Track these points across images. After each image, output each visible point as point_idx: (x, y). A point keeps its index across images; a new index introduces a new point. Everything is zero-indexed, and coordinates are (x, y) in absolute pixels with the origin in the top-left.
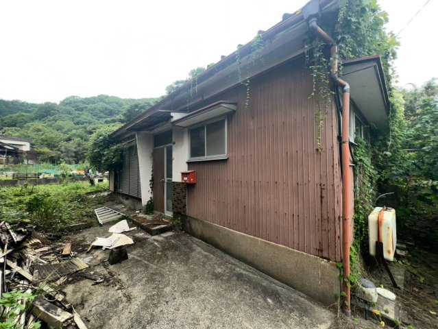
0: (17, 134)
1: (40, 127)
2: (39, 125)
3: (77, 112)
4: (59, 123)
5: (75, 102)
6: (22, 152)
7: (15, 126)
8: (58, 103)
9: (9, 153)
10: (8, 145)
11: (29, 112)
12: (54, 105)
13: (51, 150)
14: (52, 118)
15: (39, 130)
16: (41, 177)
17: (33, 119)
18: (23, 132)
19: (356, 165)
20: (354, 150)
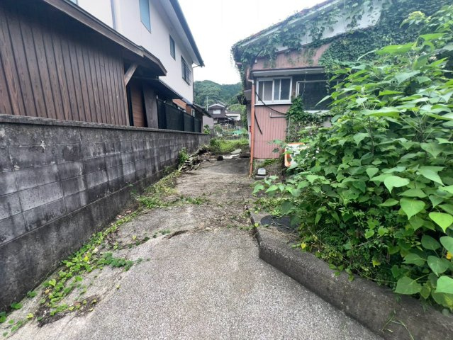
6: (236, 122)
9: (230, 122)
19: (287, 116)
20: (289, 107)
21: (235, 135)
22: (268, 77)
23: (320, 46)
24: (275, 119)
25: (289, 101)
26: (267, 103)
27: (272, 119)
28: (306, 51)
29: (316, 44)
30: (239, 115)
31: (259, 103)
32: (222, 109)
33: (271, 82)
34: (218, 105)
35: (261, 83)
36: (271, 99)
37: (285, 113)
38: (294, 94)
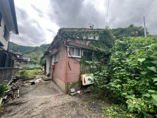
0: (28, 56)
1: (34, 54)
2: (34, 53)
3: (44, 49)
4: (39, 52)
5: (44, 46)
6: (28, 61)
7: (27, 54)
8: (39, 46)
9: (25, 61)
10: (25, 59)
11: (32, 49)
12: (38, 47)
13: (36, 60)
14: (37, 51)
15: (33, 55)
16: (29, 68)
17: (32, 52)
18: (29, 55)
19: (80, 63)
20: (81, 59)
21: (31, 68)
22: (73, 46)
23: (88, 41)
24: (76, 63)
25: (80, 57)
26: (73, 56)
27: (75, 63)
28: (84, 41)
29: (87, 40)
30: (30, 59)
31: (70, 56)
32: (20, 55)
33: (74, 48)
34: (18, 53)
35: (70, 48)
36: (74, 55)
37: (79, 61)
38: (82, 54)
